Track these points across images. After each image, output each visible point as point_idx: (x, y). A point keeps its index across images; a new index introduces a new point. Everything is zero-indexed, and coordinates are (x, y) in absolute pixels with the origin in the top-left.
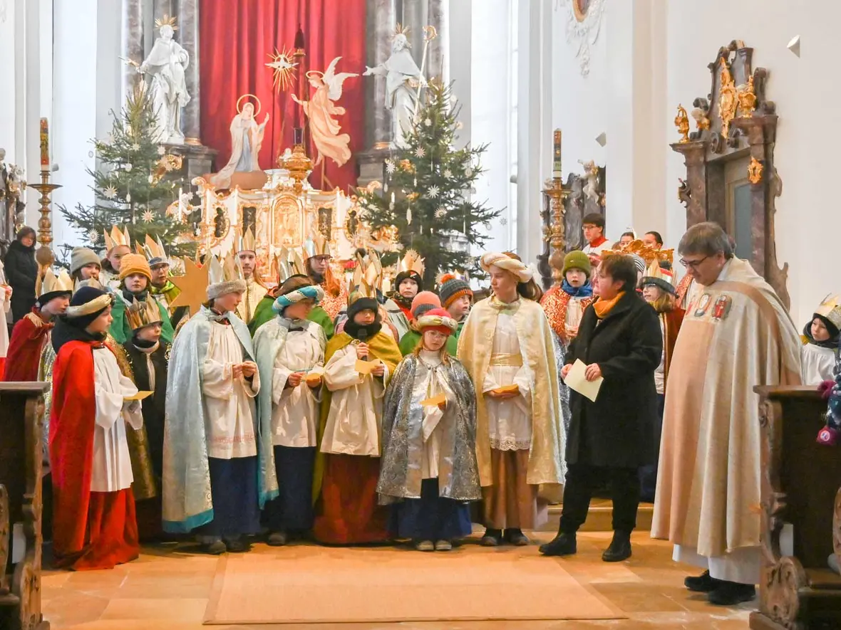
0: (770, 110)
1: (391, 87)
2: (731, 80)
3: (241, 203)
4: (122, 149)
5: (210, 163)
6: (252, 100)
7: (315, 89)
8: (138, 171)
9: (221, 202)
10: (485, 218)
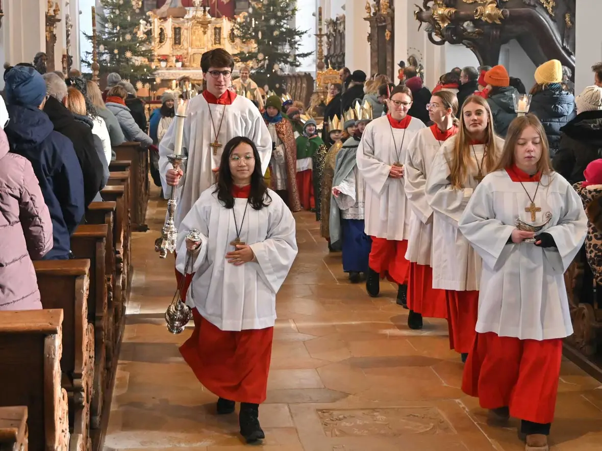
0: (393, 10)
3: (173, 25)
4: (114, 2)
5: (156, 3)
9: (162, 24)
10: (300, 34)
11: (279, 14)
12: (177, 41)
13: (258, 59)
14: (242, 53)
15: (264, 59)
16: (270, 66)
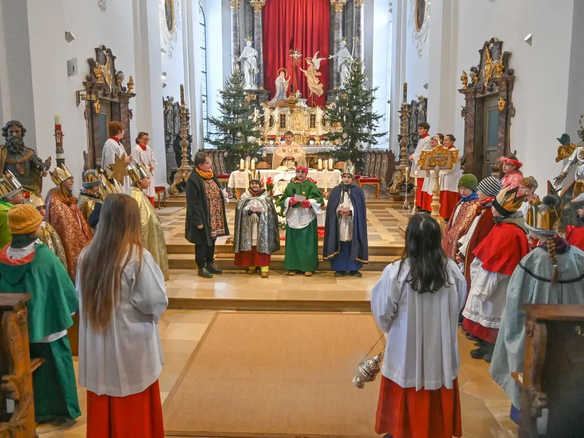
0: (511, 73)
1: (340, 63)
2: (490, 58)
3: (280, 113)
4: (230, 93)
5: (267, 97)
6: (284, 71)
7: (309, 65)
8: (236, 102)
9: (272, 113)
10: (377, 118)
11: (361, 100)
12: (283, 125)
13: (343, 138)
14: (330, 133)
15: (348, 138)
16: (352, 145)
